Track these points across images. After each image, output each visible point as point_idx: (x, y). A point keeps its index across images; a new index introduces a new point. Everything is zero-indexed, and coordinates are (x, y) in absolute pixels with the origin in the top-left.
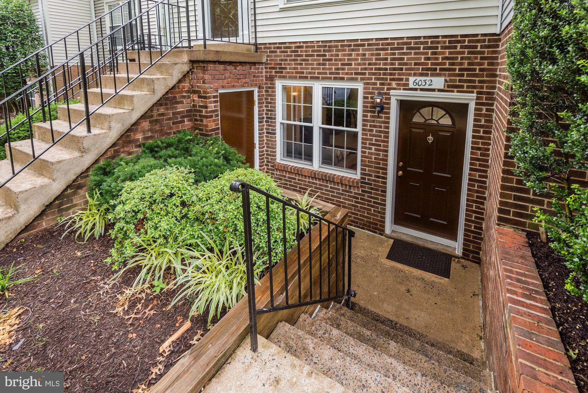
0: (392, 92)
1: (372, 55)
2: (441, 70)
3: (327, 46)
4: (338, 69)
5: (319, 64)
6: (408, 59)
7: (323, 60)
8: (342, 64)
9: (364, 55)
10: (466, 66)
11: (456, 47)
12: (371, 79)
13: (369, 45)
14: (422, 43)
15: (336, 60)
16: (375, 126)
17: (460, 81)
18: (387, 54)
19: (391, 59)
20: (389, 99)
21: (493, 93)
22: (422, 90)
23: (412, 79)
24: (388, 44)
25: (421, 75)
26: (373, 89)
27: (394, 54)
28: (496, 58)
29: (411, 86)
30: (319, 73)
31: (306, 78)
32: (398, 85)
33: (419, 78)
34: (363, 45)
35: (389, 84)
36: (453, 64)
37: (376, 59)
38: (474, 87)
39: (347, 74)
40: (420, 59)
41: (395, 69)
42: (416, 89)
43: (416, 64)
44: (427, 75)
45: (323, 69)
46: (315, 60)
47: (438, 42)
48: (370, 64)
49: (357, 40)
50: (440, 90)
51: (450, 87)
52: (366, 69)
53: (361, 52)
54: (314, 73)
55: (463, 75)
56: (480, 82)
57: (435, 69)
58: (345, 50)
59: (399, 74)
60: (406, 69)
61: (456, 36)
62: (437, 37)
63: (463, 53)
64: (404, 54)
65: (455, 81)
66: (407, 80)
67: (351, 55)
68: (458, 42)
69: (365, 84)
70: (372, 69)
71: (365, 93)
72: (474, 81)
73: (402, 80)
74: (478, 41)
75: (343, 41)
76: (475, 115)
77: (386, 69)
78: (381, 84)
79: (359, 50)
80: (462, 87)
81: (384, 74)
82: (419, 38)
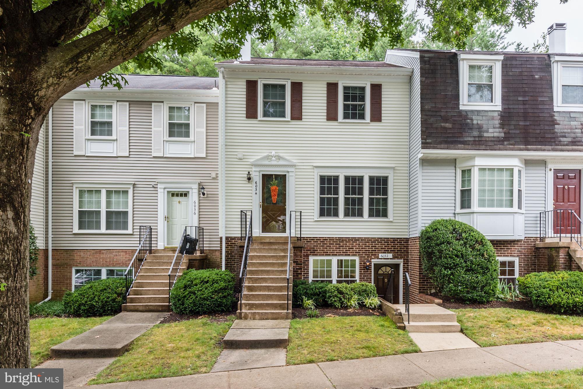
0: (372, 260)
1: (363, 244)
2: (391, 251)
3: (341, 240)
4: (347, 251)
5: (337, 248)
6: (378, 246)
7: (339, 246)
8: (349, 248)
9: (359, 244)
10: (399, 249)
11: (395, 242)
12: (363, 255)
13: (361, 240)
14: (383, 240)
15: (345, 246)
16: (365, 276)
17: (397, 255)
18: (369, 244)
19: (371, 246)
20: (371, 263)
21: (408, 259)
22: (384, 259)
23: (380, 255)
24: (370, 240)
25: (384, 253)
26: (364, 259)
27: (372, 244)
28: (408, 247)
29: (380, 257)
30: (336, 253)
31: (330, 255)
32: (374, 257)
33: (383, 254)
34: (359, 240)
35: (371, 257)
36: (394, 249)
37: (365, 246)
38: (402, 257)
39: (351, 253)
40: (383, 246)
41: (373, 251)
42: (382, 259)
43: (381, 248)
44: (385, 253)
45: (339, 250)
46: (334, 246)
47: (389, 240)
48: (362, 248)
49: (356, 238)
50: (391, 259)
51: (394, 257)
52: (360, 250)
53: (358, 243)
54: (334, 253)
55: (398, 253)
56: (404, 255)
57: (389, 251)
58: (350, 242)
59: (375, 253)
60: (378, 251)
61: (395, 238)
62: (389, 238)
63: (398, 244)
64: (376, 244)
65: (395, 255)
66: (378, 255)
67: (353, 244)
68: (396, 240)
69: (360, 257)
70: (363, 250)
71: (360, 261)
72: (402, 255)
73: (376, 255)
74: (402, 240)
75: (349, 238)
76: (403, 268)
77: (369, 251)
78: (367, 257)
79: (357, 242)
80: (398, 257)
81: (369, 253)
82: (382, 238)
